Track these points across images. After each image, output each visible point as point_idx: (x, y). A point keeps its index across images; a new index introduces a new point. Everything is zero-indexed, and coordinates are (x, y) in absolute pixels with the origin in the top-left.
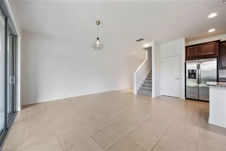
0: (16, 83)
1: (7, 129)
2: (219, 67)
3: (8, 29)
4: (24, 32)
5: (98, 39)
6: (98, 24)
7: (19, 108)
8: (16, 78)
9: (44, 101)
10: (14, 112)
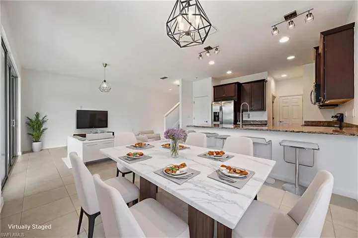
0: (16, 126)
1: (11, 165)
2: (237, 110)
3: (8, 66)
4: (23, 69)
5: (105, 81)
6: (105, 67)
7: (19, 153)
8: (16, 120)
9: (48, 148)
10: (14, 156)
